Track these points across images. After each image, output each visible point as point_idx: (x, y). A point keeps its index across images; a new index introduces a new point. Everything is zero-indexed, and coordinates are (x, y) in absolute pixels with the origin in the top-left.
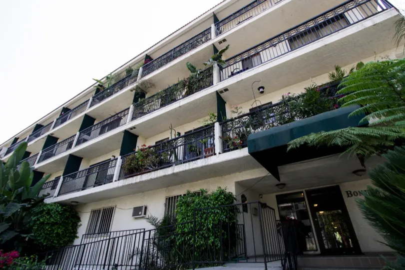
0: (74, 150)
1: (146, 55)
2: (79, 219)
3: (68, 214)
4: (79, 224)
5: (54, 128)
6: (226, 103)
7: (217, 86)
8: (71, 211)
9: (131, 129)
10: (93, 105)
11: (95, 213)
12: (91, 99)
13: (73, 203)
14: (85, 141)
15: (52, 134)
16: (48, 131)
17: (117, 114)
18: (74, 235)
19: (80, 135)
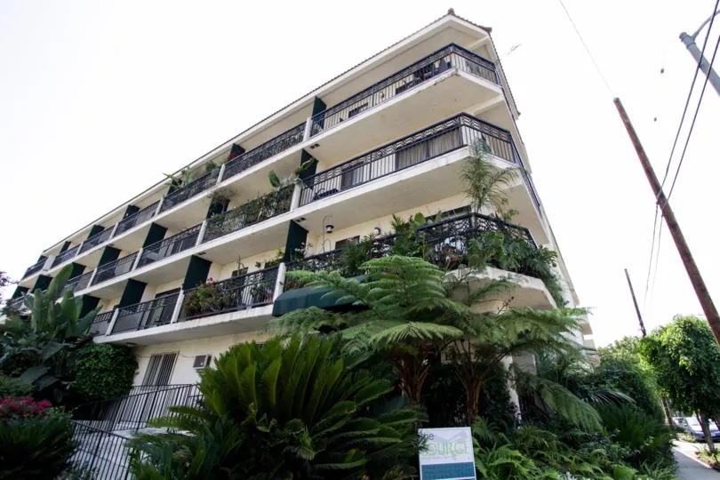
0: (134, 274)
1: (234, 144)
2: (136, 366)
3: (121, 358)
4: (137, 371)
5: (115, 235)
6: (308, 232)
7: (295, 213)
8: (126, 356)
9: (200, 254)
10: (163, 211)
11: (156, 358)
12: (162, 200)
13: (129, 345)
14: (150, 261)
15: (112, 245)
16: (107, 239)
17: (188, 230)
18: (128, 386)
19: (144, 252)
